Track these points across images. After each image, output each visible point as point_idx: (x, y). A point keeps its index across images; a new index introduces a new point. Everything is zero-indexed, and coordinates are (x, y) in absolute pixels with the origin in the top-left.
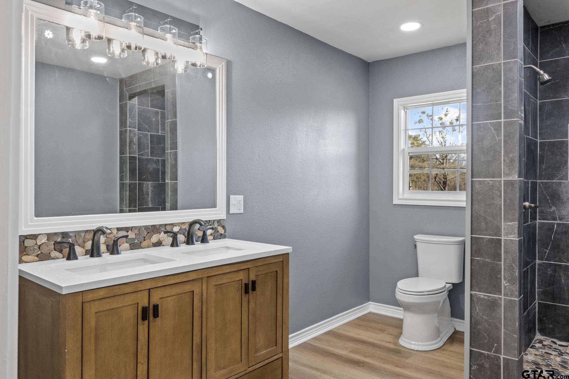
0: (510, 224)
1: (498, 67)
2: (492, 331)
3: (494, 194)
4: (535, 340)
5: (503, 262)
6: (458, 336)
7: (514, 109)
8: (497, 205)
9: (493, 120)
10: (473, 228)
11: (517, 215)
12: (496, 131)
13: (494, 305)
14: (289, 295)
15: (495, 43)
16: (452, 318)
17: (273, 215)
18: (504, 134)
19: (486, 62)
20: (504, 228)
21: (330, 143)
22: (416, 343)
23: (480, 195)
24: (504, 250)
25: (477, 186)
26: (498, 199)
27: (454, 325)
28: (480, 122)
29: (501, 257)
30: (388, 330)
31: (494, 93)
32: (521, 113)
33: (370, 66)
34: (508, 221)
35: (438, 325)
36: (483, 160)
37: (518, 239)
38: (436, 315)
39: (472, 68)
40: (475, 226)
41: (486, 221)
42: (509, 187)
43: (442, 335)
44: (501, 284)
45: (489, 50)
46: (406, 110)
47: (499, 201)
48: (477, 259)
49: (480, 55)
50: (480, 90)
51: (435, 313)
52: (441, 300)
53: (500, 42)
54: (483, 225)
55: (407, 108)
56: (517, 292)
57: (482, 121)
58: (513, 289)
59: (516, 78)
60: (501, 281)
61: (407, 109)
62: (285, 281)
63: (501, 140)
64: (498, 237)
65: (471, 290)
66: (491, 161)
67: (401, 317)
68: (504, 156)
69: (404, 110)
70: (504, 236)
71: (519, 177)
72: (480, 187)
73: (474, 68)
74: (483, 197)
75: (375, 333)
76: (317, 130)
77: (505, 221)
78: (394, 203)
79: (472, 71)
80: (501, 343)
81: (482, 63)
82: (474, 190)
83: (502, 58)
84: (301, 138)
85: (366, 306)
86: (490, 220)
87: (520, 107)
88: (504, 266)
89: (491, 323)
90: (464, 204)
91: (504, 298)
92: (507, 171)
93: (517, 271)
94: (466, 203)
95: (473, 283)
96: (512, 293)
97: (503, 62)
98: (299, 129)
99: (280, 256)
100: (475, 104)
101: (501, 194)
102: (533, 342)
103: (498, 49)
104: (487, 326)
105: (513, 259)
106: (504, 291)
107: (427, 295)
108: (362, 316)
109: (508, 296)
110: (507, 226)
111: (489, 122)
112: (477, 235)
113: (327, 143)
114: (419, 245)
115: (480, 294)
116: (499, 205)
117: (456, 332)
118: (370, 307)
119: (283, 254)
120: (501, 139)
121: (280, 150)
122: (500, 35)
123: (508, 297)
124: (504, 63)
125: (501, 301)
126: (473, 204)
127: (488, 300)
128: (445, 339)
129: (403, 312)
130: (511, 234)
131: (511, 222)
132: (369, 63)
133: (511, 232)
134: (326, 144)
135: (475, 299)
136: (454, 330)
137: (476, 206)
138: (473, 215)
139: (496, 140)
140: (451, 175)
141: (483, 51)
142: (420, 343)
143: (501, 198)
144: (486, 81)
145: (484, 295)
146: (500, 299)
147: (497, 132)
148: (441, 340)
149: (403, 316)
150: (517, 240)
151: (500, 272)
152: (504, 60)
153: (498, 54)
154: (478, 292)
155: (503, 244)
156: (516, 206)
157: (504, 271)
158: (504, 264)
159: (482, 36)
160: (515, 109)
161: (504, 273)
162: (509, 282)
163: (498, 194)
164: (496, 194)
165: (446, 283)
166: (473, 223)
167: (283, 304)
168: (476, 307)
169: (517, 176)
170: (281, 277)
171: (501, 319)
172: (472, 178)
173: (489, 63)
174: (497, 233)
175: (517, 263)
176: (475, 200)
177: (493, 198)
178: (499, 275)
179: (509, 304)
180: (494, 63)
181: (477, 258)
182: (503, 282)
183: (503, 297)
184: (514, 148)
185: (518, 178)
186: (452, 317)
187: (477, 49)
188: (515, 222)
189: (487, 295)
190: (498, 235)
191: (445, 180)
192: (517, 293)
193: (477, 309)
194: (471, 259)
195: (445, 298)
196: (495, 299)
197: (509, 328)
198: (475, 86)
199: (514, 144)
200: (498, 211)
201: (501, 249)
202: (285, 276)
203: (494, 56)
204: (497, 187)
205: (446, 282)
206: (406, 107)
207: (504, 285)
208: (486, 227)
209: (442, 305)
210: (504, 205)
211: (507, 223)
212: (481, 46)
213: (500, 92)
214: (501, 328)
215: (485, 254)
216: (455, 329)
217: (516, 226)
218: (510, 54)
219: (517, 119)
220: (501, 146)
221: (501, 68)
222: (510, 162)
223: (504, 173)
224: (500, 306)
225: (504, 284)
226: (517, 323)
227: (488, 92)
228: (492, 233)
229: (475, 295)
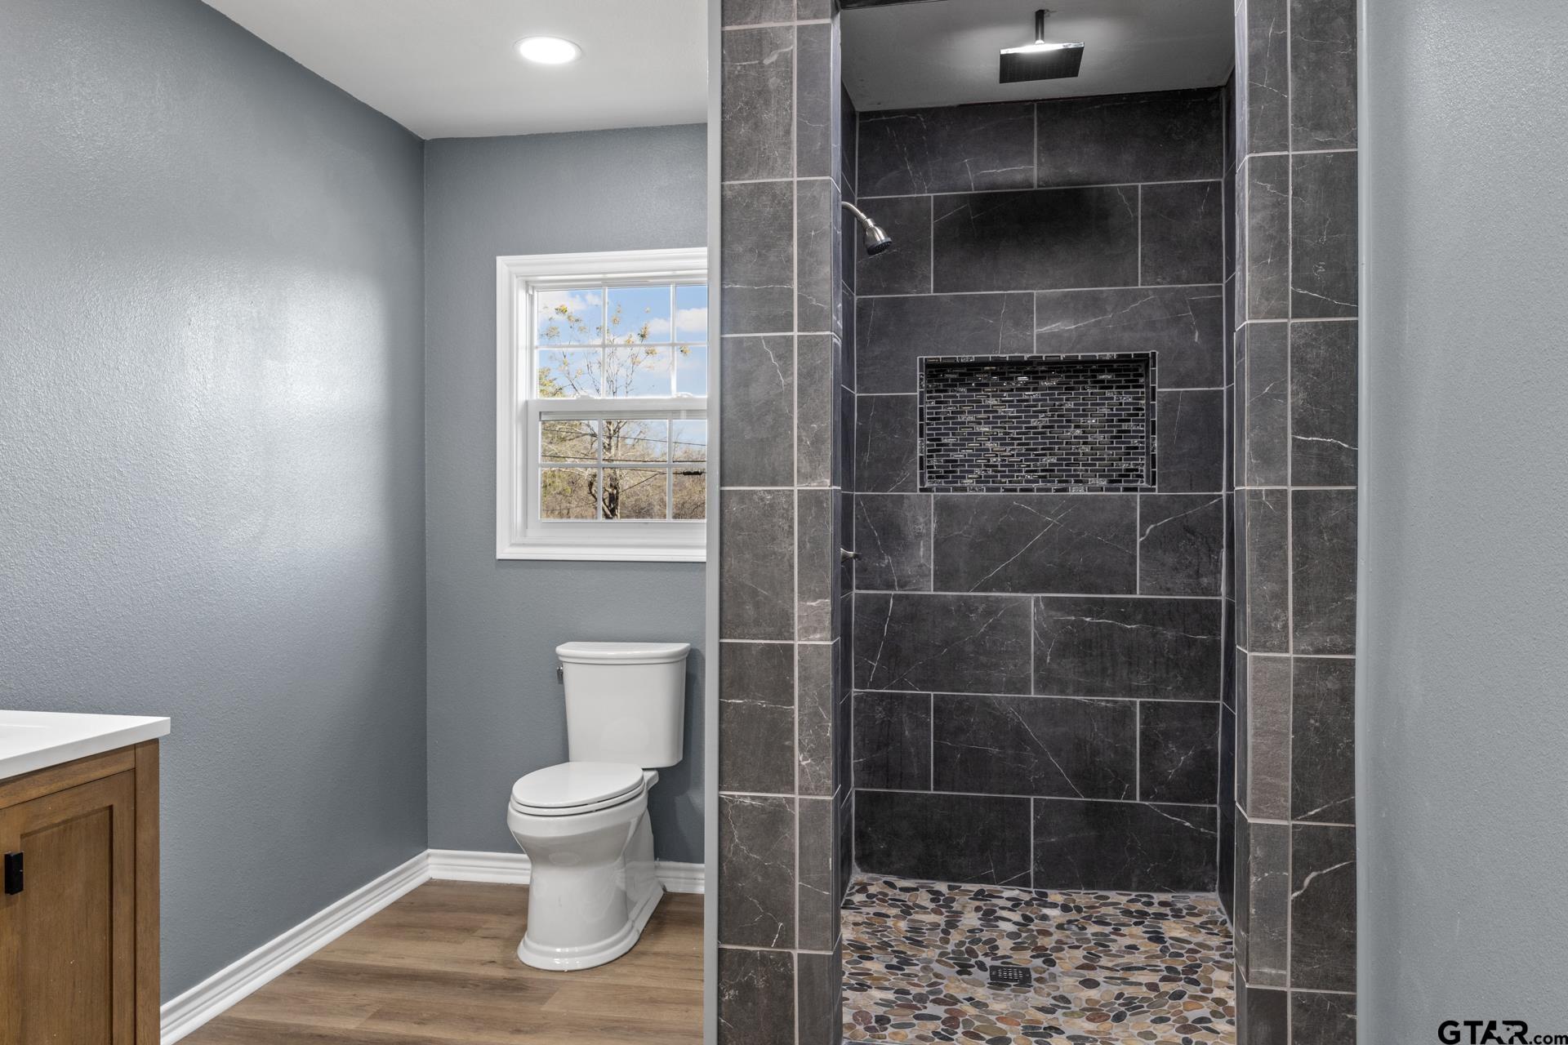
0: (814, 604)
1: (784, 191)
2: (773, 890)
3: (776, 528)
4: (850, 885)
5: (796, 707)
6: (673, 908)
7: (822, 307)
8: (784, 557)
9: (774, 331)
10: (723, 619)
11: (829, 581)
12: (780, 360)
13: (776, 818)
14: (158, 880)
15: (777, 128)
16: (657, 863)
17: (94, 609)
18: (799, 369)
19: (756, 175)
20: (799, 617)
21: (301, 372)
22: (567, 950)
23: (742, 529)
24: (799, 672)
25: (734, 507)
26: (785, 539)
27: (660, 879)
28: (742, 335)
29: (793, 693)
30: (484, 927)
31: (776, 260)
32: (838, 319)
33: (425, 152)
34: (808, 598)
35: (622, 886)
36: (747, 437)
37: (831, 643)
38: (620, 860)
39: (722, 186)
40: (729, 616)
41: (757, 599)
42: (811, 510)
43: (633, 914)
44: (793, 762)
45: (764, 145)
46: (531, 292)
47: (787, 545)
48: (735, 703)
49: (740, 154)
50: (741, 249)
51: (616, 860)
52: (632, 821)
53: (790, 125)
54: (749, 610)
55: (535, 285)
56: (829, 779)
57: (746, 332)
58: (821, 772)
59: (826, 227)
60: (793, 756)
61: (533, 288)
62: (143, 836)
63: (791, 385)
64: (786, 639)
65: (720, 789)
66: (767, 438)
67: (522, 879)
68: (798, 427)
69: (527, 291)
70: (799, 636)
71: (834, 483)
72: (743, 509)
73: (726, 189)
74: (749, 535)
75: (448, 942)
76: (257, 327)
77: (801, 598)
78: (499, 556)
79: (722, 196)
80: (794, 918)
81: (746, 176)
82: (727, 517)
83: (795, 170)
84: (198, 350)
85: (416, 863)
86: (766, 597)
87: (835, 302)
88: (799, 716)
89: (770, 869)
90: (700, 555)
91: (800, 799)
92: (807, 469)
93: (830, 724)
94: (707, 553)
95: (725, 768)
96: (819, 784)
97: (796, 179)
98: (193, 319)
99: (125, 754)
100: (730, 286)
101: (791, 527)
102: (847, 892)
103: (785, 144)
104: (760, 879)
105: (820, 695)
106: (800, 781)
107: (597, 811)
108: (407, 895)
109: (809, 792)
110: (806, 611)
111: (764, 337)
112: (735, 638)
113: (289, 372)
114: (570, 672)
115: (741, 796)
116: (787, 557)
117: (668, 898)
118: (428, 865)
119: (135, 745)
120: (793, 382)
121: (117, 387)
122: (791, 107)
123: (810, 794)
124: (798, 182)
125: (794, 810)
126: (724, 555)
127: (763, 809)
128: (641, 924)
129: (529, 866)
130: (815, 631)
131: (815, 600)
132: (422, 142)
133: (815, 625)
134: (287, 375)
135: (730, 811)
136: (662, 892)
137: (731, 561)
138: (725, 584)
139: (779, 385)
140: (628, 479)
141: (749, 145)
142: (576, 949)
143: (793, 539)
144: (754, 226)
145: (753, 798)
146: (791, 801)
147: (781, 363)
148: (632, 927)
149: (529, 878)
150: (828, 645)
151: (792, 730)
152: (798, 176)
153: (786, 158)
154: (738, 790)
155: (796, 657)
156: (827, 558)
157: (799, 729)
158: (799, 711)
159: (747, 103)
160: (826, 307)
161: (800, 735)
162: (811, 756)
163: (786, 527)
164: (780, 527)
165: (644, 769)
166: (726, 605)
167: (138, 918)
168: (732, 833)
169: (828, 481)
170: (128, 824)
171: (794, 854)
172: (722, 485)
173: (763, 178)
174: (783, 630)
175: (830, 705)
176: (729, 544)
177: (774, 539)
178: (787, 739)
179: (813, 811)
180: (774, 180)
181: (733, 701)
182: (798, 756)
183: (797, 797)
184: (822, 409)
185: (831, 486)
186: (655, 859)
187: (735, 137)
188: (826, 599)
189: (759, 797)
190: (786, 634)
191: (615, 492)
192: (830, 782)
193: (736, 836)
194: (721, 704)
195: (642, 812)
196: (780, 805)
197: (811, 875)
198: (729, 238)
199: (821, 397)
200: (786, 573)
201: (793, 671)
202: (144, 819)
203: (775, 161)
204: (784, 509)
205: (646, 767)
206: (531, 281)
207: (800, 765)
208: (756, 616)
209: (634, 833)
210: (799, 556)
211: (806, 601)
212: (743, 130)
213: (790, 260)
214: (794, 877)
215: (753, 688)
216: (664, 889)
217: (826, 610)
218: (811, 163)
219: (828, 333)
220: (792, 401)
221: (792, 196)
222: (812, 443)
223: (798, 471)
224: (791, 820)
225: (800, 761)
226: (830, 859)
227: (760, 255)
228: (770, 630)
229: (731, 801)
